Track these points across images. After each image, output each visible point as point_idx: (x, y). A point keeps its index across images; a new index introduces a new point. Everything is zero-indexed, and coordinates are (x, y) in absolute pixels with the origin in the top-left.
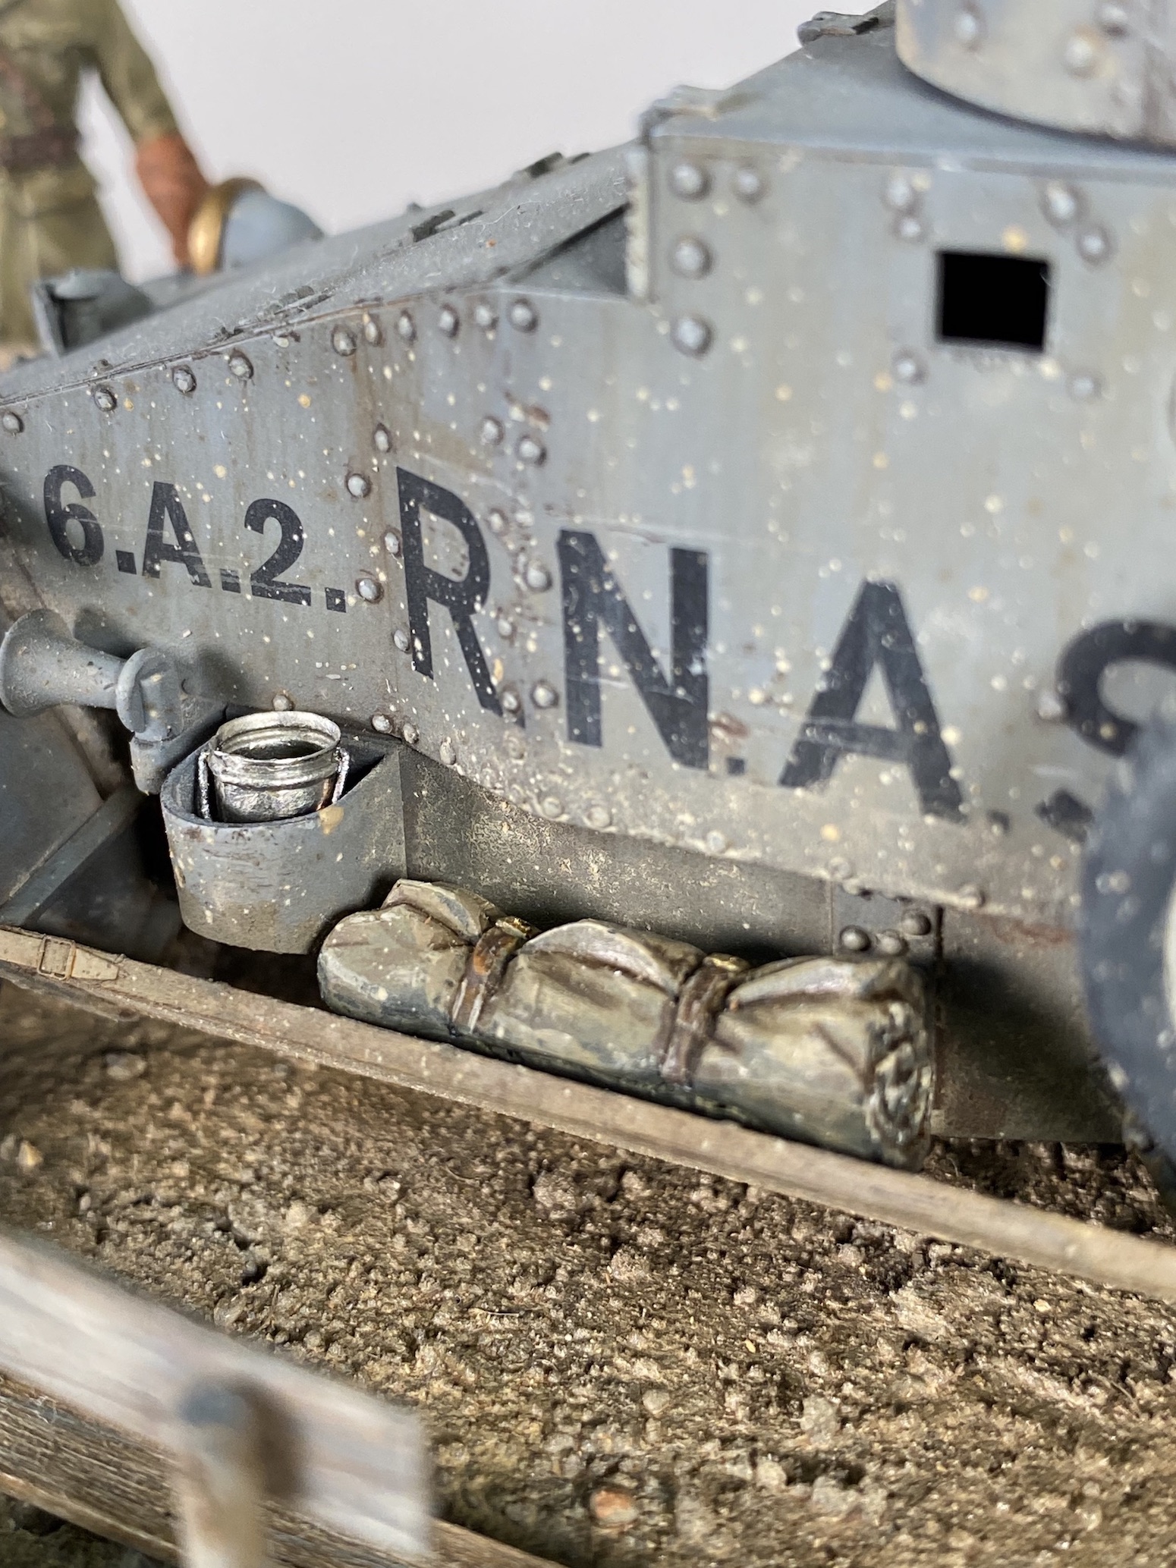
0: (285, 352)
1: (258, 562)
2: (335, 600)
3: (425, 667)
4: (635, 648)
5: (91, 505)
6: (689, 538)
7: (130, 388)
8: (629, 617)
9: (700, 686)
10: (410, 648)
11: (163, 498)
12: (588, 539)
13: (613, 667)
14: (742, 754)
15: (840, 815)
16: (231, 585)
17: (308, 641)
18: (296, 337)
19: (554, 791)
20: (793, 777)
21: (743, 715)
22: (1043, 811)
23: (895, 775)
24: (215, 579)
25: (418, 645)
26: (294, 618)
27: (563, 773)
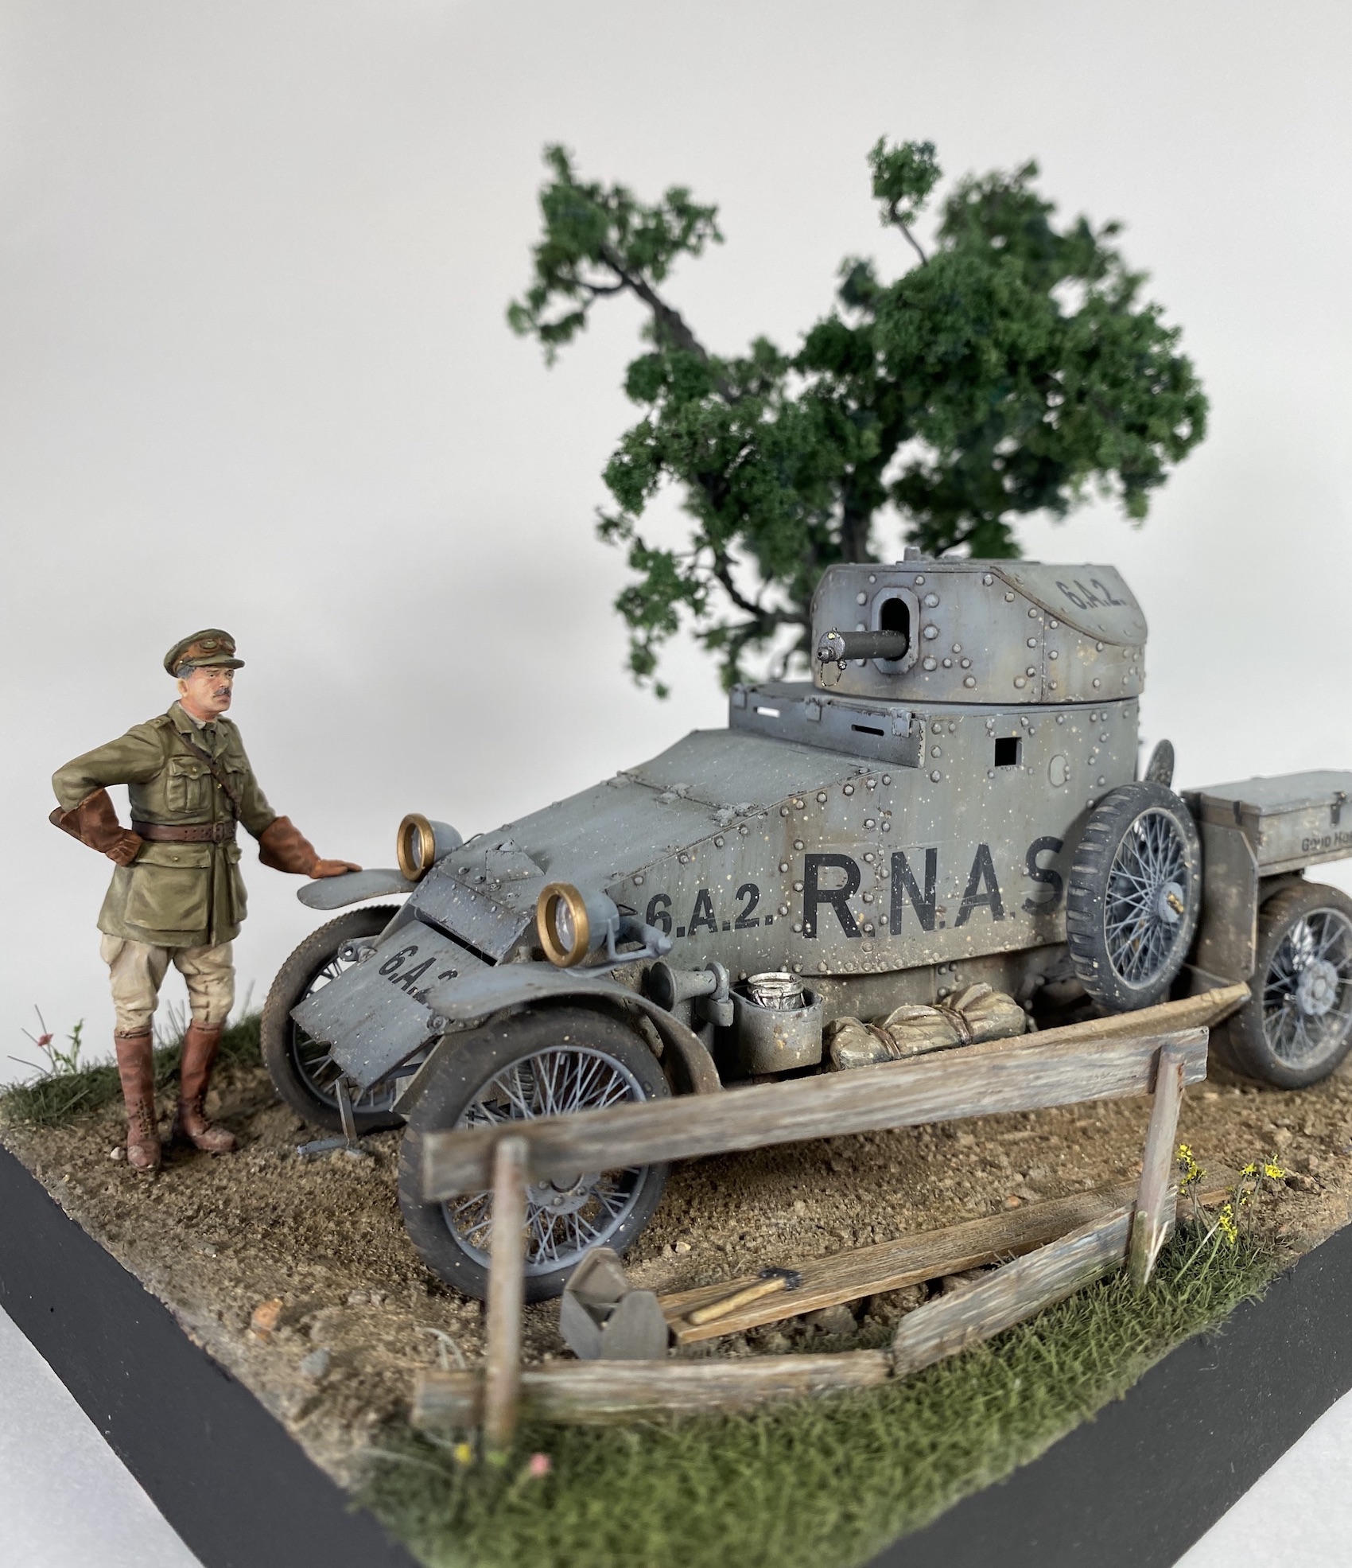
0: (760, 821)
1: (739, 914)
2: (769, 920)
3: (813, 935)
4: (914, 891)
5: (670, 910)
6: (931, 845)
7: (695, 851)
8: (913, 879)
9: (931, 898)
10: (804, 929)
11: (704, 897)
12: (901, 854)
13: (907, 900)
14: (945, 919)
15: (970, 933)
16: (726, 928)
17: (756, 943)
18: (766, 814)
19: (884, 959)
20: (959, 922)
21: (944, 905)
22: (1023, 907)
23: (986, 910)
24: (720, 927)
25: (808, 926)
26: (750, 934)
27: (888, 950)
